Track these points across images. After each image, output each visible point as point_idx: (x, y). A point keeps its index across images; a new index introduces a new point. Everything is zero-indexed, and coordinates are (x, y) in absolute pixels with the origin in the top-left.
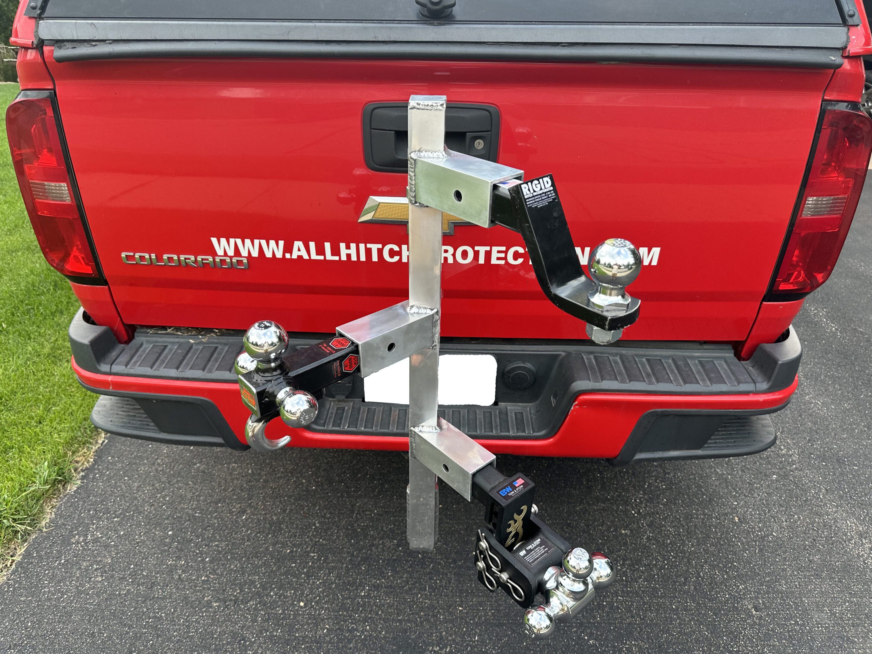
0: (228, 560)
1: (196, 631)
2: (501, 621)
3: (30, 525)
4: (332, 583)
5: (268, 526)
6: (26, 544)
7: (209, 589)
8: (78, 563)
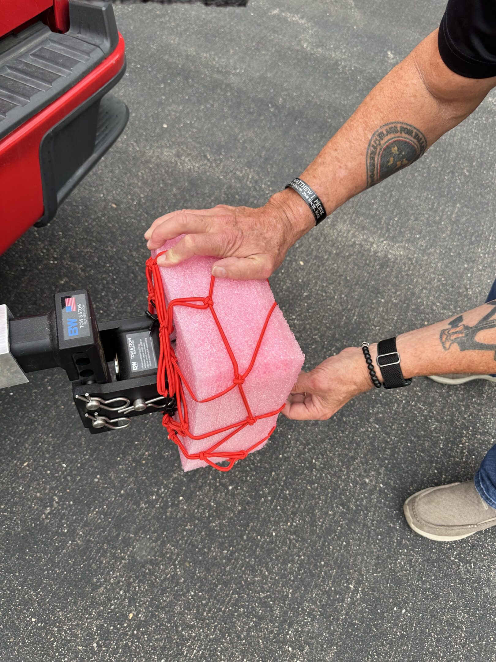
2: (65, 433)
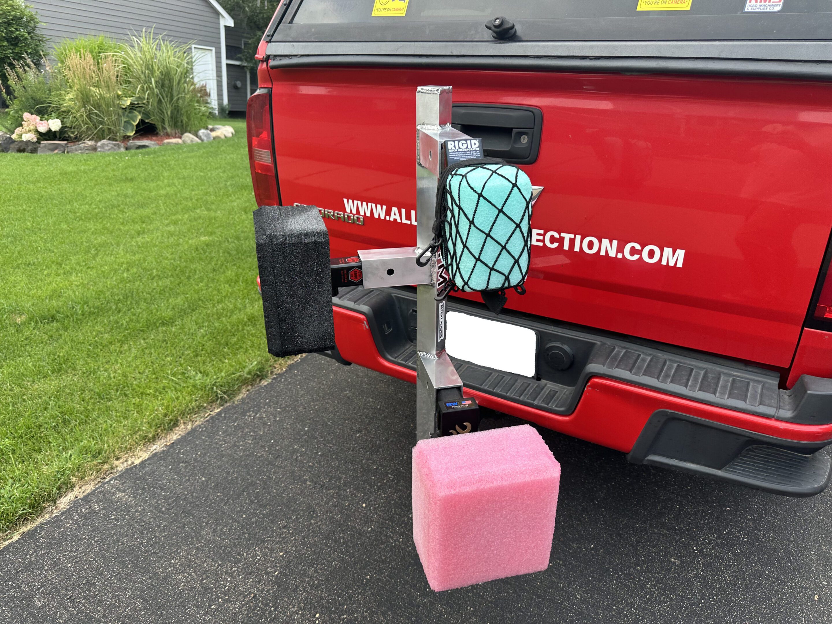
0: (332, 458)
1: (288, 495)
3: (228, 396)
4: (393, 500)
5: (370, 446)
6: (222, 408)
7: (310, 472)
8: (243, 428)
